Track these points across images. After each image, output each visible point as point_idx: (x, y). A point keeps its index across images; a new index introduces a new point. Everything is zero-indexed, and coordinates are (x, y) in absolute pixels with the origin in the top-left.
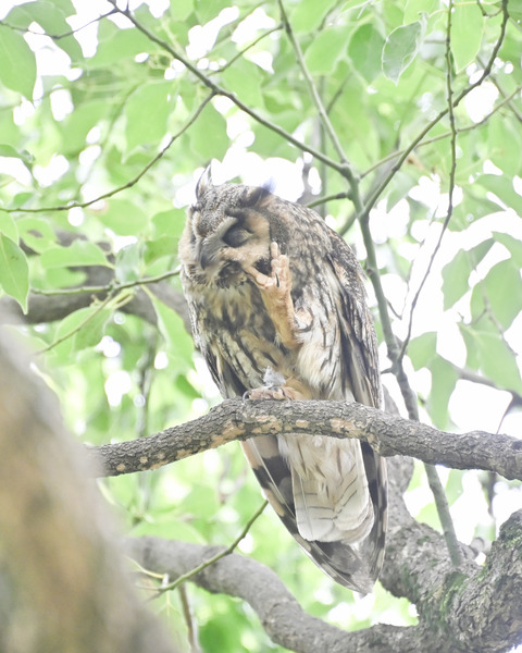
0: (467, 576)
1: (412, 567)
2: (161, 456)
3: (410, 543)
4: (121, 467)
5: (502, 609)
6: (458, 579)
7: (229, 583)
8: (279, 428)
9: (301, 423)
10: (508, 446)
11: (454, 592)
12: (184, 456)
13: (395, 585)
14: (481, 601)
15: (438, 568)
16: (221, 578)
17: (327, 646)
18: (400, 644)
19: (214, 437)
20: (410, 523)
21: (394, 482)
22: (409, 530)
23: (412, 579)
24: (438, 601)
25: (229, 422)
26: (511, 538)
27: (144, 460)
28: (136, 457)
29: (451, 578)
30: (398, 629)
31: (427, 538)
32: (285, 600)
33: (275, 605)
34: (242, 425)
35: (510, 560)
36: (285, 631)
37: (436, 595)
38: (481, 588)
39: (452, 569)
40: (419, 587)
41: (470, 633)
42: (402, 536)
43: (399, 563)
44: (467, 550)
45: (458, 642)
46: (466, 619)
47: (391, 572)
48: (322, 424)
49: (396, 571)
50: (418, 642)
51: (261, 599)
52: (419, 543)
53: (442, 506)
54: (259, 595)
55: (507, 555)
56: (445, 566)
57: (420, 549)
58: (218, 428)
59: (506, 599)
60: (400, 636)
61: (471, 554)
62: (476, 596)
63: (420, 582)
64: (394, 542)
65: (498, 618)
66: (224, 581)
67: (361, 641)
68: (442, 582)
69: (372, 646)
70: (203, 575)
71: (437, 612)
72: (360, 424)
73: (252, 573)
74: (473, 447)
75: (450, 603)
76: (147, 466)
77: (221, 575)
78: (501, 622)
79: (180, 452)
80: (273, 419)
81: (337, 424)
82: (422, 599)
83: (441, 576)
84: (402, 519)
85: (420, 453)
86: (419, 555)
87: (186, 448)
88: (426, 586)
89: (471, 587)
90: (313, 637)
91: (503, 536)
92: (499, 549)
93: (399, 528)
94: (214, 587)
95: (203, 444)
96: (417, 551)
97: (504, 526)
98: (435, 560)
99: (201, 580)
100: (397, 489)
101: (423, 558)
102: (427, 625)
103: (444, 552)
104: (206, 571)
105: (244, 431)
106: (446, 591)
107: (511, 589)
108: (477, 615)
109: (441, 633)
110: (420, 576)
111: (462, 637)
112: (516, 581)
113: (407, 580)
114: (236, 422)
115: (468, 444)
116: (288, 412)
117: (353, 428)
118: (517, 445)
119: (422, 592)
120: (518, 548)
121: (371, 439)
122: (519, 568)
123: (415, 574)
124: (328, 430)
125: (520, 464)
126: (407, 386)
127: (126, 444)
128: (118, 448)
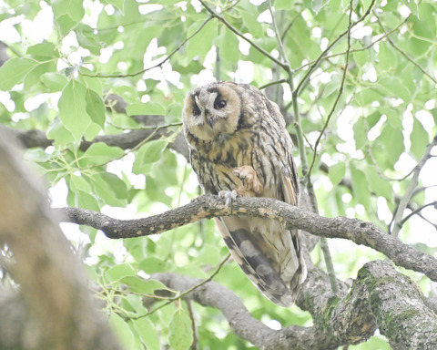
0: (340, 299)
1: (311, 293)
2: (162, 227)
3: (311, 280)
4: (139, 232)
5: (357, 318)
6: (335, 301)
7: (212, 300)
8: (229, 212)
9: (242, 210)
10: (358, 226)
12: (175, 227)
13: (302, 303)
14: (346, 314)
15: (325, 294)
16: (207, 297)
17: (263, 337)
18: (302, 337)
19: (193, 217)
20: (312, 268)
21: (304, 245)
22: (311, 272)
23: (310, 300)
24: (324, 313)
25: (201, 208)
26: (363, 278)
27: (152, 229)
28: (148, 227)
29: (332, 300)
30: (303, 328)
31: (321, 277)
32: (242, 311)
33: (237, 314)
34: (208, 210)
35: (362, 291)
36: (241, 328)
37: (323, 310)
38: (346, 306)
39: (332, 295)
40: (315, 305)
41: (340, 332)
43: (305, 291)
44: (343, 284)
45: (334, 337)
46: (338, 324)
48: (253, 210)
49: (302, 296)
50: (312, 336)
51: (229, 310)
52: (316, 280)
53: (328, 259)
54: (228, 307)
55: (361, 288)
56: (329, 293)
57: (317, 283)
58: (195, 212)
59: (360, 312)
60: (303, 332)
61: (346, 287)
62: (344, 310)
63: (315, 302)
65: (355, 323)
66: (209, 299)
67: (282, 335)
68: (326, 302)
69: (287, 338)
70: (198, 296)
71: (323, 319)
72: (275, 211)
74: (338, 225)
75: (330, 314)
76: (154, 232)
77: (207, 295)
78: (357, 326)
79: (173, 225)
80: (226, 207)
81: (262, 211)
82: (315, 311)
83: (327, 299)
84: (308, 266)
85: (308, 228)
86: (315, 287)
87: (176, 222)
88: (318, 304)
89: (341, 305)
90: (256, 332)
91: (359, 277)
92: (357, 284)
94: (203, 302)
95: (186, 220)
96: (315, 285)
97: (360, 271)
98: (324, 290)
99: (197, 299)
100: (306, 249)
101: (317, 288)
102: (318, 326)
103: (328, 286)
104: (200, 293)
105: (207, 214)
106: (328, 307)
107: (363, 307)
108: (344, 321)
109: (325, 331)
110: (315, 299)
111: (336, 334)
112: (365, 302)
113: (308, 301)
114: (205, 208)
115: (335, 224)
116: (235, 204)
117: (271, 213)
118: (363, 225)
119: (316, 307)
120: (367, 283)
121: (281, 219)
122: (367, 295)
123: (313, 298)
124: (257, 215)
125: (365, 236)
126: (312, 190)
127: (142, 219)
128: (137, 221)
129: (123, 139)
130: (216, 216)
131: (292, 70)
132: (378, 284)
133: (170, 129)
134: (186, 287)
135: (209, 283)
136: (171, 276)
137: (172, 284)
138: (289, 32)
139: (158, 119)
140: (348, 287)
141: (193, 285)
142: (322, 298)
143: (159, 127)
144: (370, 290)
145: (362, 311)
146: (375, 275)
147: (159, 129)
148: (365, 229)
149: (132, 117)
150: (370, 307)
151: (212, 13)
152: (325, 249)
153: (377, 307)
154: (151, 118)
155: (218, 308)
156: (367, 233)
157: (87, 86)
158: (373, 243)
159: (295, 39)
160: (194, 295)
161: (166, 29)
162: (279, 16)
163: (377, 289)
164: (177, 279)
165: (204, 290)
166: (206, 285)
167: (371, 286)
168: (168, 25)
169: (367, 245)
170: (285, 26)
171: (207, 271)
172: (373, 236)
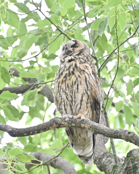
0: (119, 167)
1: (105, 163)
2: (36, 132)
3: (105, 157)
4: (25, 134)
7: (59, 165)
8: (67, 126)
9: (73, 125)
11: (115, 171)
12: (42, 132)
13: (101, 168)
15: (112, 164)
16: (57, 164)
19: (50, 127)
20: (106, 152)
21: (103, 141)
22: (105, 154)
23: (105, 167)
24: (111, 173)
25: (54, 123)
26: (129, 157)
27: (31, 133)
28: (29, 132)
29: (115, 167)
31: (110, 156)
32: (73, 171)
33: (70, 172)
34: (58, 124)
35: (129, 163)
37: (111, 171)
38: (121, 170)
39: (115, 165)
40: (107, 169)
42: (103, 155)
43: (102, 162)
44: (120, 160)
47: (100, 164)
48: (79, 125)
49: (101, 164)
52: (108, 157)
53: (113, 148)
54: (66, 169)
55: (128, 161)
56: (113, 164)
57: (108, 159)
58: (51, 125)
59: (127, 173)
61: (122, 161)
62: (120, 172)
63: (107, 167)
64: (101, 157)
66: (58, 165)
68: (112, 168)
70: (52, 163)
72: (89, 126)
73: (65, 163)
74: (118, 133)
75: (114, 173)
77: (57, 163)
79: (41, 131)
80: (66, 123)
81: (83, 125)
82: (107, 172)
83: (112, 166)
84: (104, 151)
85: (104, 134)
86: (107, 160)
87: (43, 130)
88: (108, 169)
89: (119, 169)
91: (127, 156)
92: (126, 160)
93: (103, 153)
94: (55, 167)
95: (47, 129)
96: (107, 159)
97: (128, 154)
98: (111, 162)
99: (52, 165)
100: (103, 143)
101: (108, 161)
103: (113, 160)
104: (53, 163)
105: (58, 126)
106: (113, 170)
107: (129, 171)
110: (107, 166)
112: (130, 168)
113: (104, 167)
114: (56, 124)
115: (116, 132)
116: (70, 122)
117: (87, 126)
118: (129, 133)
119: (107, 170)
120: (131, 159)
121: (91, 129)
122: (131, 165)
123: (106, 166)
124: (80, 127)
125: (130, 138)
126: (106, 116)
127: (27, 128)
128: (24, 129)
129: (19, 89)
130: (61, 127)
131: (98, 59)
132: (136, 160)
133: (39, 85)
134: (47, 159)
135: (57, 158)
136: (40, 154)
137: (40, 157)
138: (97, 40)
139: (35, 80)
140: (123, 161)
141: (50, 158)
142: (110, 166)
143: (35, 84)
144: (132, 163)
145: (129, 172)
146: (135, 156)
147: (35, 85)
148: (130, 135)
149: (23, 78)
150: (132, 170)
151: (61, 32)
152: (112, 143)
153: (135, 171)
154: (32, 79)
155: (62, 170)
156: (131, 137)
157: (2, 65)
158: (134, 141)
159: (100, 44)
160: (51, 163)
161: (40, 37)
162: (93, 33)
163: (136, 162)
164: (43, 156)
165: (55, 161)
166: (56, 158)
167: (133, 161)
168: (41, 36)
169: (131, 142)
170: (96, 37)
171: (56, 152)
172: (134, 138)
